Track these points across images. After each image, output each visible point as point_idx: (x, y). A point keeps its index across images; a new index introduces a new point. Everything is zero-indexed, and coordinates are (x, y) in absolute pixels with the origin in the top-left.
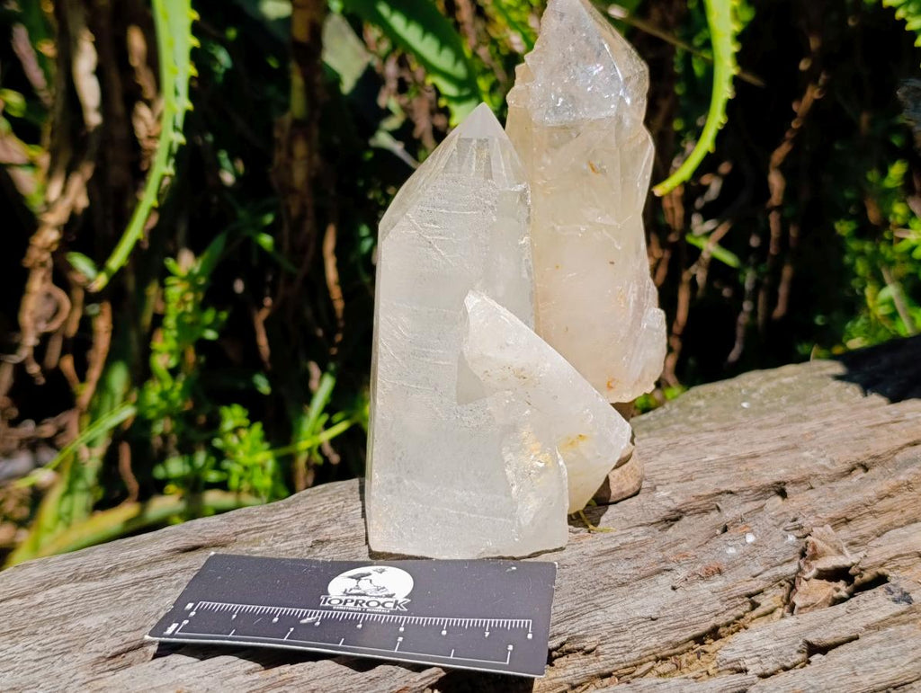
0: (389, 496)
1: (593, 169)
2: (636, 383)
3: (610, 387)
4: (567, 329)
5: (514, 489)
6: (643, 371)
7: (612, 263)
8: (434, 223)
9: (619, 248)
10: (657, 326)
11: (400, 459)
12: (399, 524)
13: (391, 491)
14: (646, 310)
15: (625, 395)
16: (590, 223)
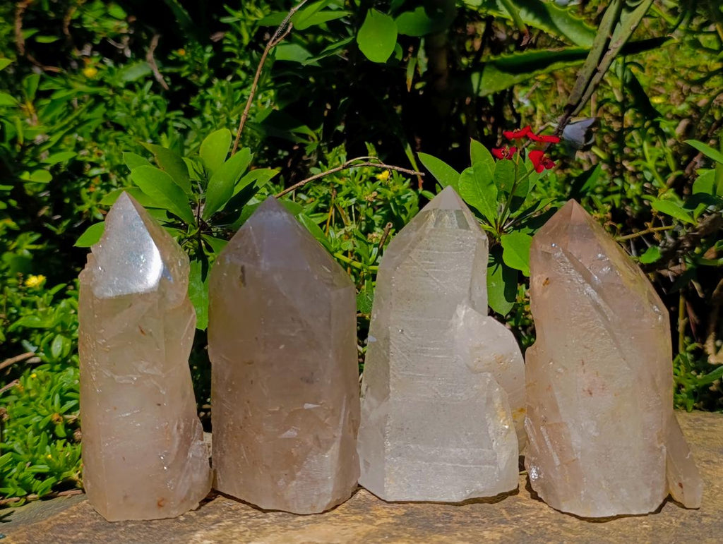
0: (398, 458)
1: (142, 332)
2: (182, 502)
3: (160, 506)
4: (124, 458)
5: (494, 443)
6: (189, 492)
7: (159, 405)
8: (430, 260)
9: (164, 393)
10: (201, 455)
11: (408, 429)
12: (407, 478)
13: (400, 455)
14: (193, 443)
15: (172, 512)
16: (141, 374)
